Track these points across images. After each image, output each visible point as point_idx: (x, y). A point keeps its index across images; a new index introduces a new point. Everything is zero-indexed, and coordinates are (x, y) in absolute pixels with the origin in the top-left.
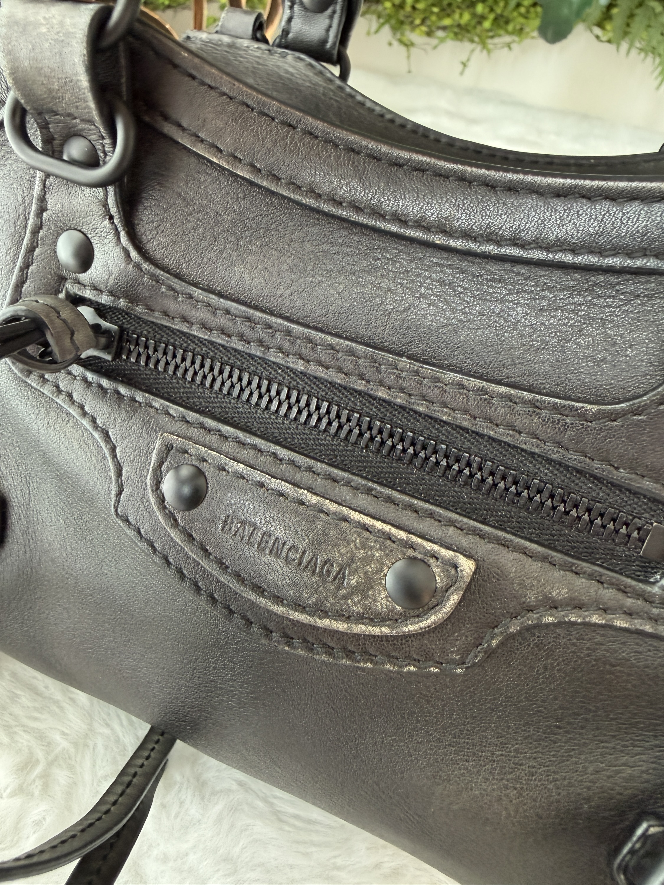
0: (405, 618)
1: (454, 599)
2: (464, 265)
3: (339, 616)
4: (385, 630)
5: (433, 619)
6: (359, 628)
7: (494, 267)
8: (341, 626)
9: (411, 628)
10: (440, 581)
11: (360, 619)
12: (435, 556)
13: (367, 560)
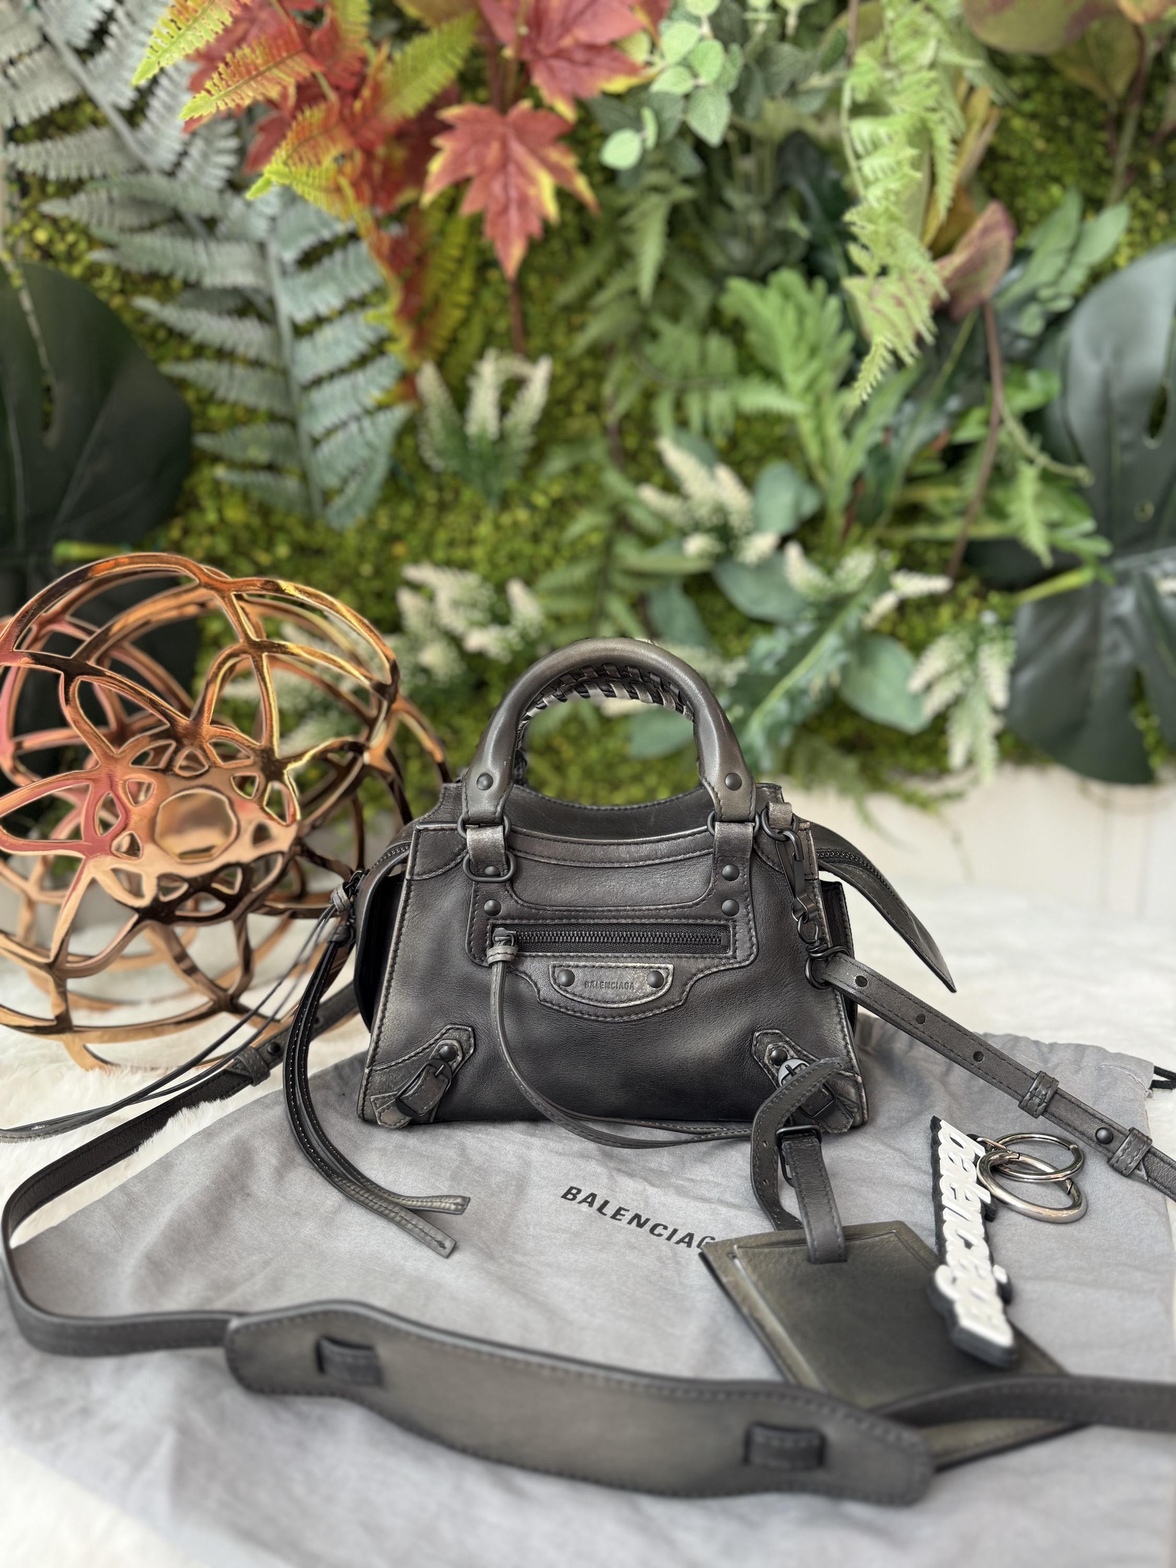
0: (658, 991)
1: (670, 979)
2: (637, 871)
3: (636, 999)
4: (653, 998)
5: (666, 988)
6: (644, 1001)
7: (646, 869)
8: (638, 1002)
9: (661, 993)
10: (664, 975)
11: (644, 997)
12: (659, 968)
13: (638, 978)
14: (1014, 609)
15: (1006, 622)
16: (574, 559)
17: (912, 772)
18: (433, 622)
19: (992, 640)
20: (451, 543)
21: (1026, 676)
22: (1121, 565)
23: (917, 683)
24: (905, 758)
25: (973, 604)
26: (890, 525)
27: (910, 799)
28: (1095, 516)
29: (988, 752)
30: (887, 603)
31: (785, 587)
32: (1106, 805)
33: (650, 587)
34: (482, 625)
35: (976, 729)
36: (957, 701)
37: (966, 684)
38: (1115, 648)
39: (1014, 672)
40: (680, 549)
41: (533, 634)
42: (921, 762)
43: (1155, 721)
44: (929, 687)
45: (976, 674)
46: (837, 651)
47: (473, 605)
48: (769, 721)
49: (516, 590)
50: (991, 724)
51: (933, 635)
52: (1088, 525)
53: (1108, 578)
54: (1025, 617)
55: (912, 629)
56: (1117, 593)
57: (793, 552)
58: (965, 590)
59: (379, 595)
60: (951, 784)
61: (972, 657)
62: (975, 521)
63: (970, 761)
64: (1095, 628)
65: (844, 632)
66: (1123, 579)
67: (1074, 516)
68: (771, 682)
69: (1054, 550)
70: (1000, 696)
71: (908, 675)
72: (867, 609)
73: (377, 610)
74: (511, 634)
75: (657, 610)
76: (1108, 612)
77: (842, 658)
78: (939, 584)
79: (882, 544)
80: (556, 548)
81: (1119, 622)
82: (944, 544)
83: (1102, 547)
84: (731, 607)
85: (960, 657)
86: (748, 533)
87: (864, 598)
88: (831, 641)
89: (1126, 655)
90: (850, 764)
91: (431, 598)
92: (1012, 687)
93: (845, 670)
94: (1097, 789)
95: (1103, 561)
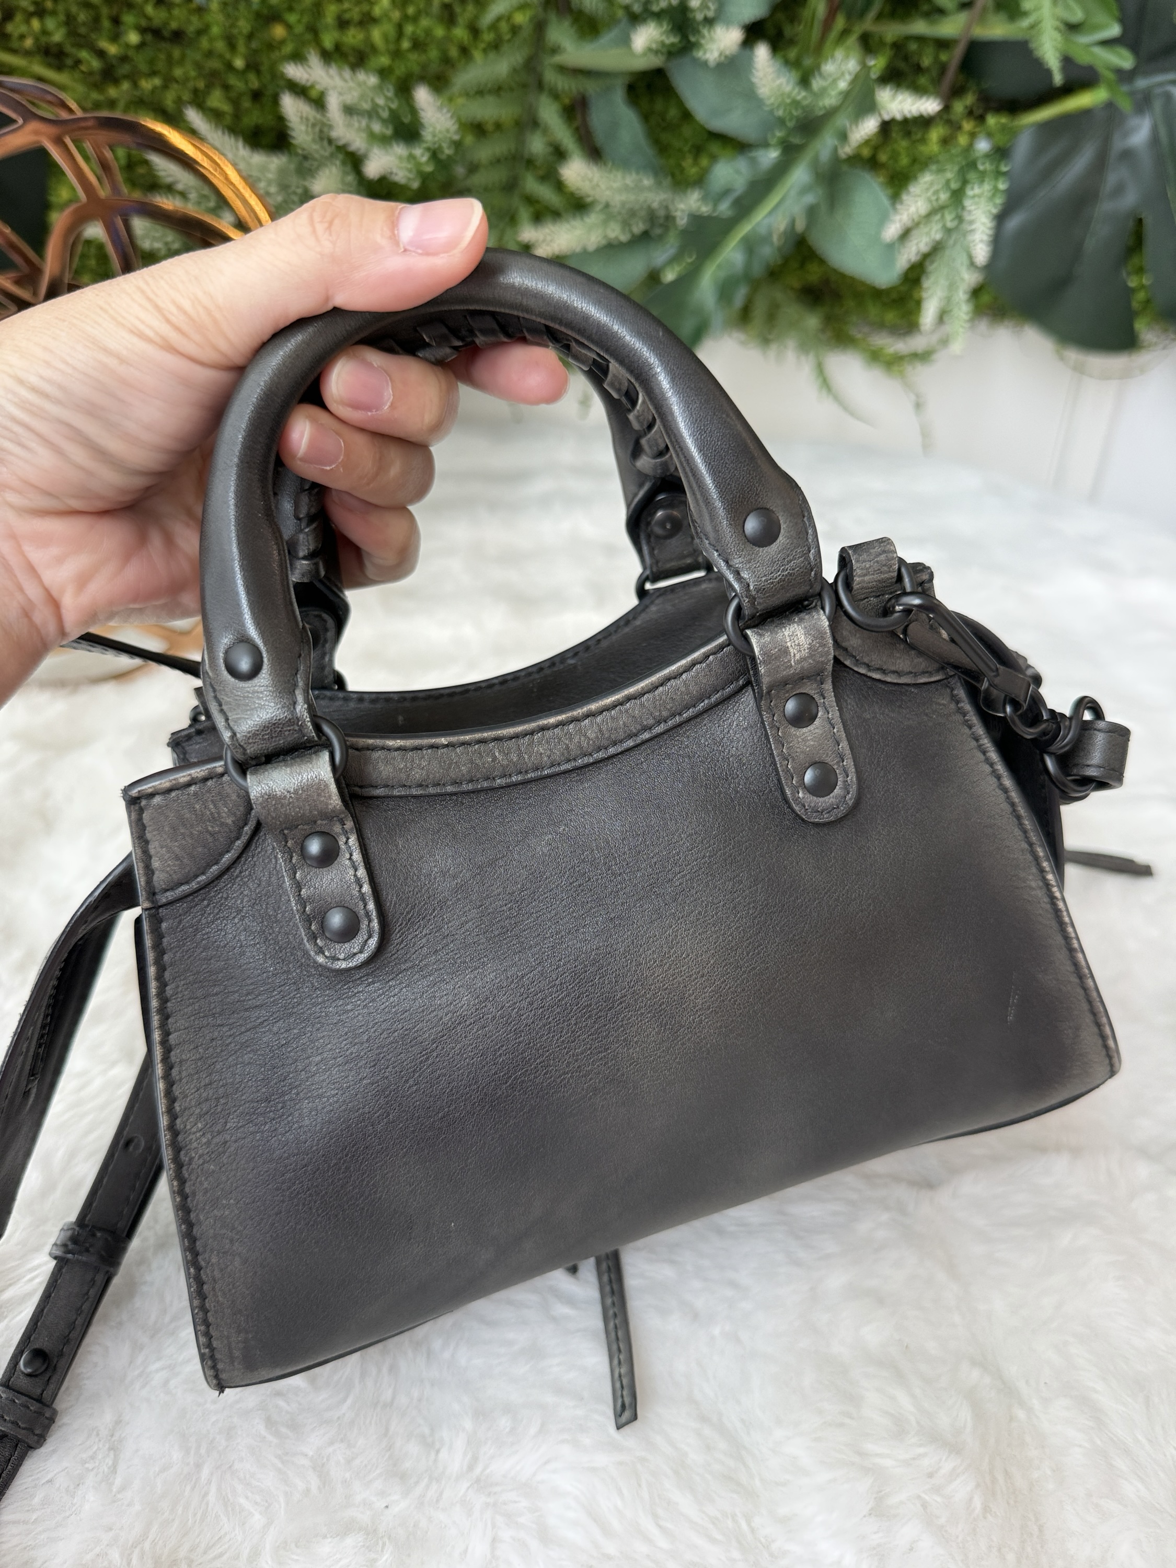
14: (1013, 133)
15: (1001, 153)
16: (496, 46)
17: (881, 326)
18: (324, 136)
19: (982, 176)
20: (343, 24)
21: (1014, 223)
22: (1142, 83)
23: (892, 231)
24: (873, 311)
25: (968, 126)
26: (880, 17)
27: (875, 357)
28: (1122, 21)
29: (963, 309)
30: (869, 126)
31: (750, 94)
32: (1079, 369)
33: (591, 87)
34: (384, 141)
35: (952, 287)
36: (936, 249)
37: (948, 231)
38: (1119, 190)
39: (1000, 219)
40: (626, 41)
41: (448, 151)
42: (891, 316)
43: (1146, 280)
44: (905, 234)
45: (960, 219)
46: (804, 190)
47: (372, 113)
48: (722, 274)
49: (423, 95)
50: (970, 279)
51: (919, 164)
52: (1115, 30)
53: (1125, 105)
54: (1023, 146)
55: (895, 156)
56: (1134, 121)
57: (762, 52)
58: (959, 107)
59: (257, 96)
60: (917, 343)
61: (958, 196)
62: (982, 19)
63: (942, 316)
64: (1100, 165)
65: (815, 163)
66: (1143, 102)
67: (1100, 17)
68: (727, 226)
69: (1067, 61)
70: (981, 252)
71: (883, 219)
72: (843, 136)
73: (254, 117)
74: (420, 153)
75: (598, 119)
76: (1118, 144)
77: (810, 199)
78: (930, 106)
79: (868, 44)
80: (475, 31)
81: (1127, 155)
82: (943, 44)
83: (1124, 60)
84: (687, 115)
85: (944, 196)
86: (710, 22)
87: (842, 120)
88: (800, 175)
89: (1130, 199)
90: (813, 321)
91: (319, 103)
92: (996, 241)
93: (812, 212)
94: (1073, 355)
95: (1124, 76)
